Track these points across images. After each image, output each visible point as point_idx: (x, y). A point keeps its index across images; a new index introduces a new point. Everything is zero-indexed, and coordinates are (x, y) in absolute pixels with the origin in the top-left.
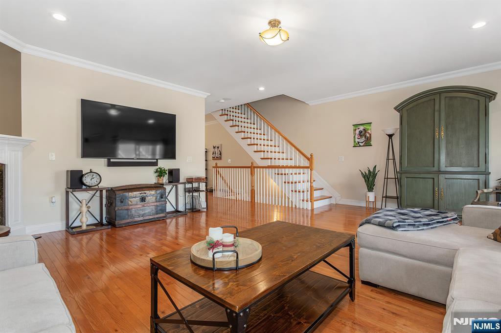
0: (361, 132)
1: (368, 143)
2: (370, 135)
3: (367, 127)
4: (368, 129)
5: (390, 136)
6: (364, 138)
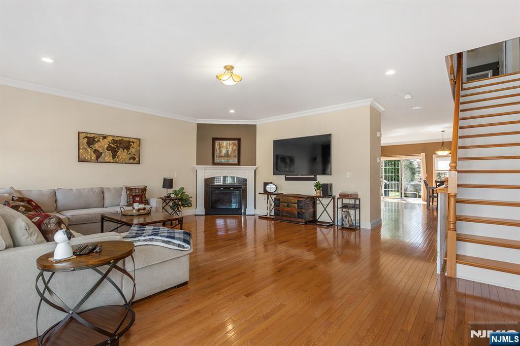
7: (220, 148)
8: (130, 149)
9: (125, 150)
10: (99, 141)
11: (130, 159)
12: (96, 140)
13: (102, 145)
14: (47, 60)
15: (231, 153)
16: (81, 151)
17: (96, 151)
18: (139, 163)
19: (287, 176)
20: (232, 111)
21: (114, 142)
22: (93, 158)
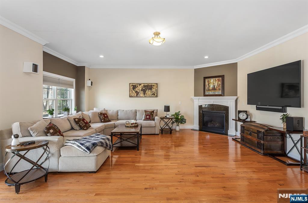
7: (208, 84)
8: (152, 89)
9: (150, 90)
10: (137, 86)
11: (152, 95)
12: (136, 86)
13: (139, 88)
14: (102, 56)
15: (217, 87)
16: (130, 92)
17: (136, 92)
18: (157, 96)
19: (257, 106)
20: (206, 57)
21: (144, 86)
22: (135, 95)
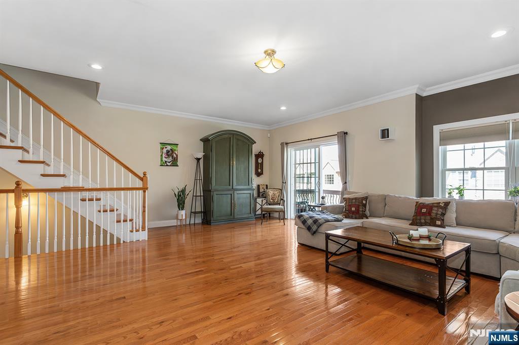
0: (168, 152)
1: (174, 163)
2: (177, 156)
3: (174, 148)
4: (175, 150)
5: (198, 160)
6: (171, 158)
